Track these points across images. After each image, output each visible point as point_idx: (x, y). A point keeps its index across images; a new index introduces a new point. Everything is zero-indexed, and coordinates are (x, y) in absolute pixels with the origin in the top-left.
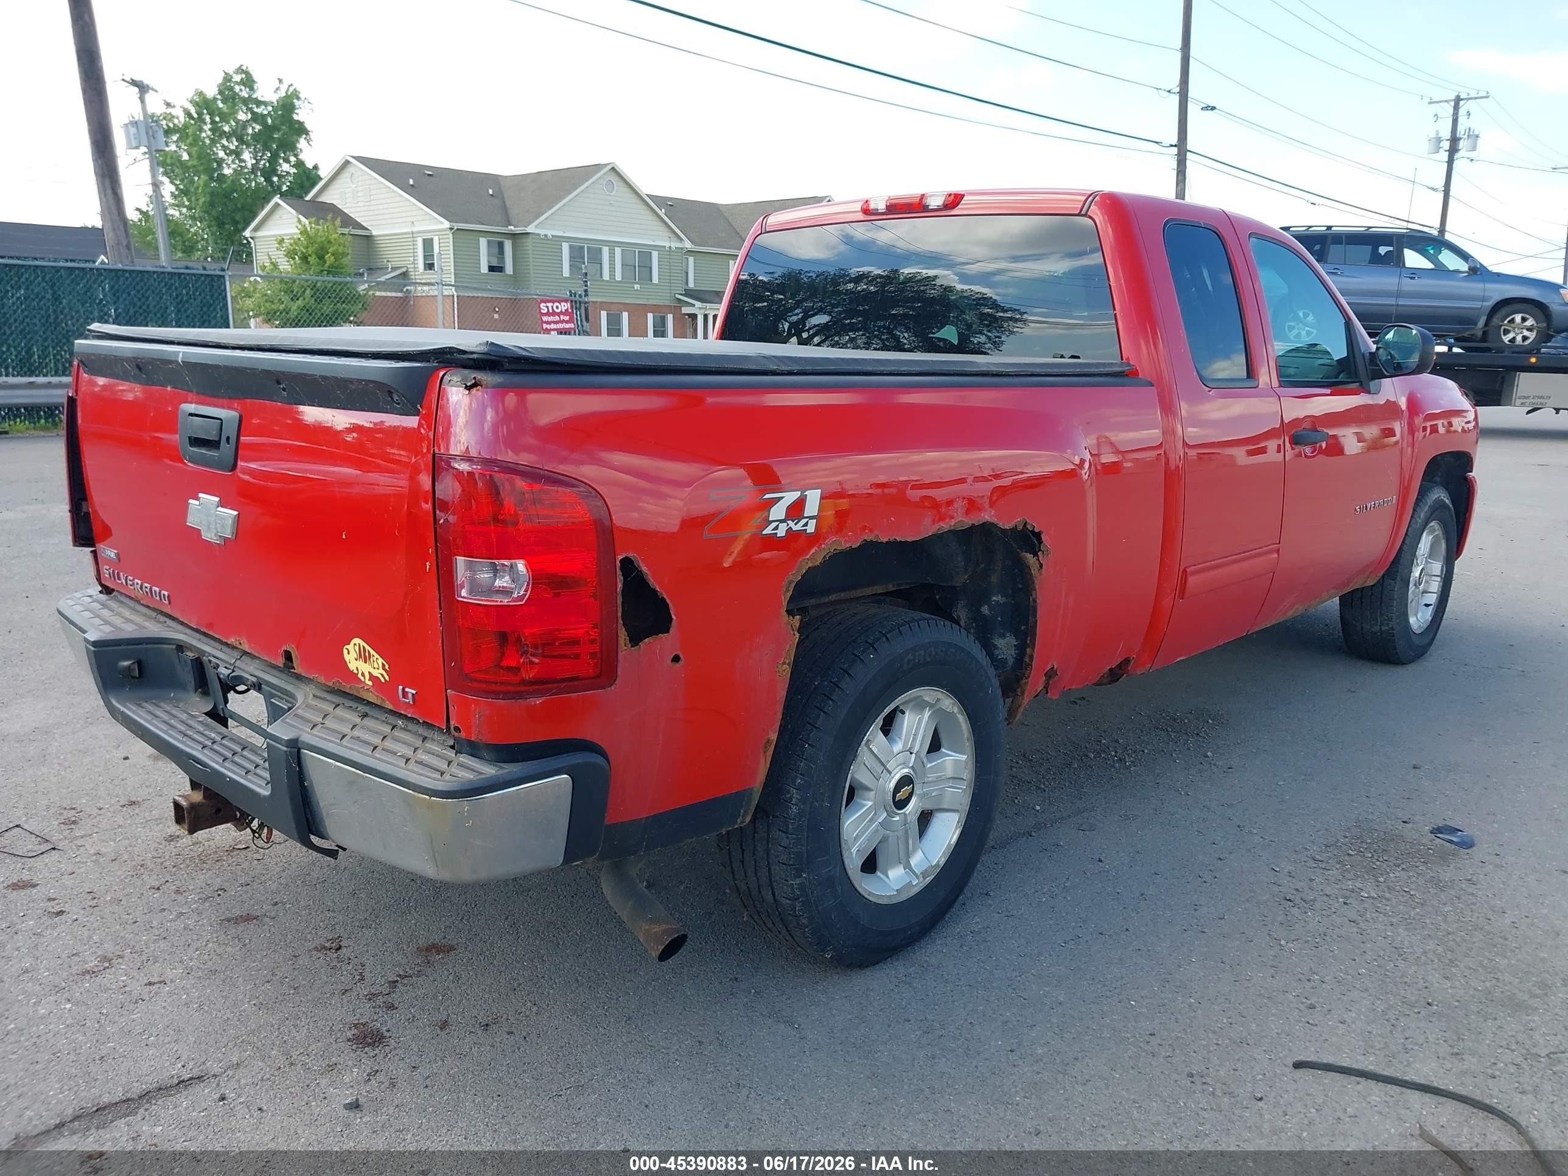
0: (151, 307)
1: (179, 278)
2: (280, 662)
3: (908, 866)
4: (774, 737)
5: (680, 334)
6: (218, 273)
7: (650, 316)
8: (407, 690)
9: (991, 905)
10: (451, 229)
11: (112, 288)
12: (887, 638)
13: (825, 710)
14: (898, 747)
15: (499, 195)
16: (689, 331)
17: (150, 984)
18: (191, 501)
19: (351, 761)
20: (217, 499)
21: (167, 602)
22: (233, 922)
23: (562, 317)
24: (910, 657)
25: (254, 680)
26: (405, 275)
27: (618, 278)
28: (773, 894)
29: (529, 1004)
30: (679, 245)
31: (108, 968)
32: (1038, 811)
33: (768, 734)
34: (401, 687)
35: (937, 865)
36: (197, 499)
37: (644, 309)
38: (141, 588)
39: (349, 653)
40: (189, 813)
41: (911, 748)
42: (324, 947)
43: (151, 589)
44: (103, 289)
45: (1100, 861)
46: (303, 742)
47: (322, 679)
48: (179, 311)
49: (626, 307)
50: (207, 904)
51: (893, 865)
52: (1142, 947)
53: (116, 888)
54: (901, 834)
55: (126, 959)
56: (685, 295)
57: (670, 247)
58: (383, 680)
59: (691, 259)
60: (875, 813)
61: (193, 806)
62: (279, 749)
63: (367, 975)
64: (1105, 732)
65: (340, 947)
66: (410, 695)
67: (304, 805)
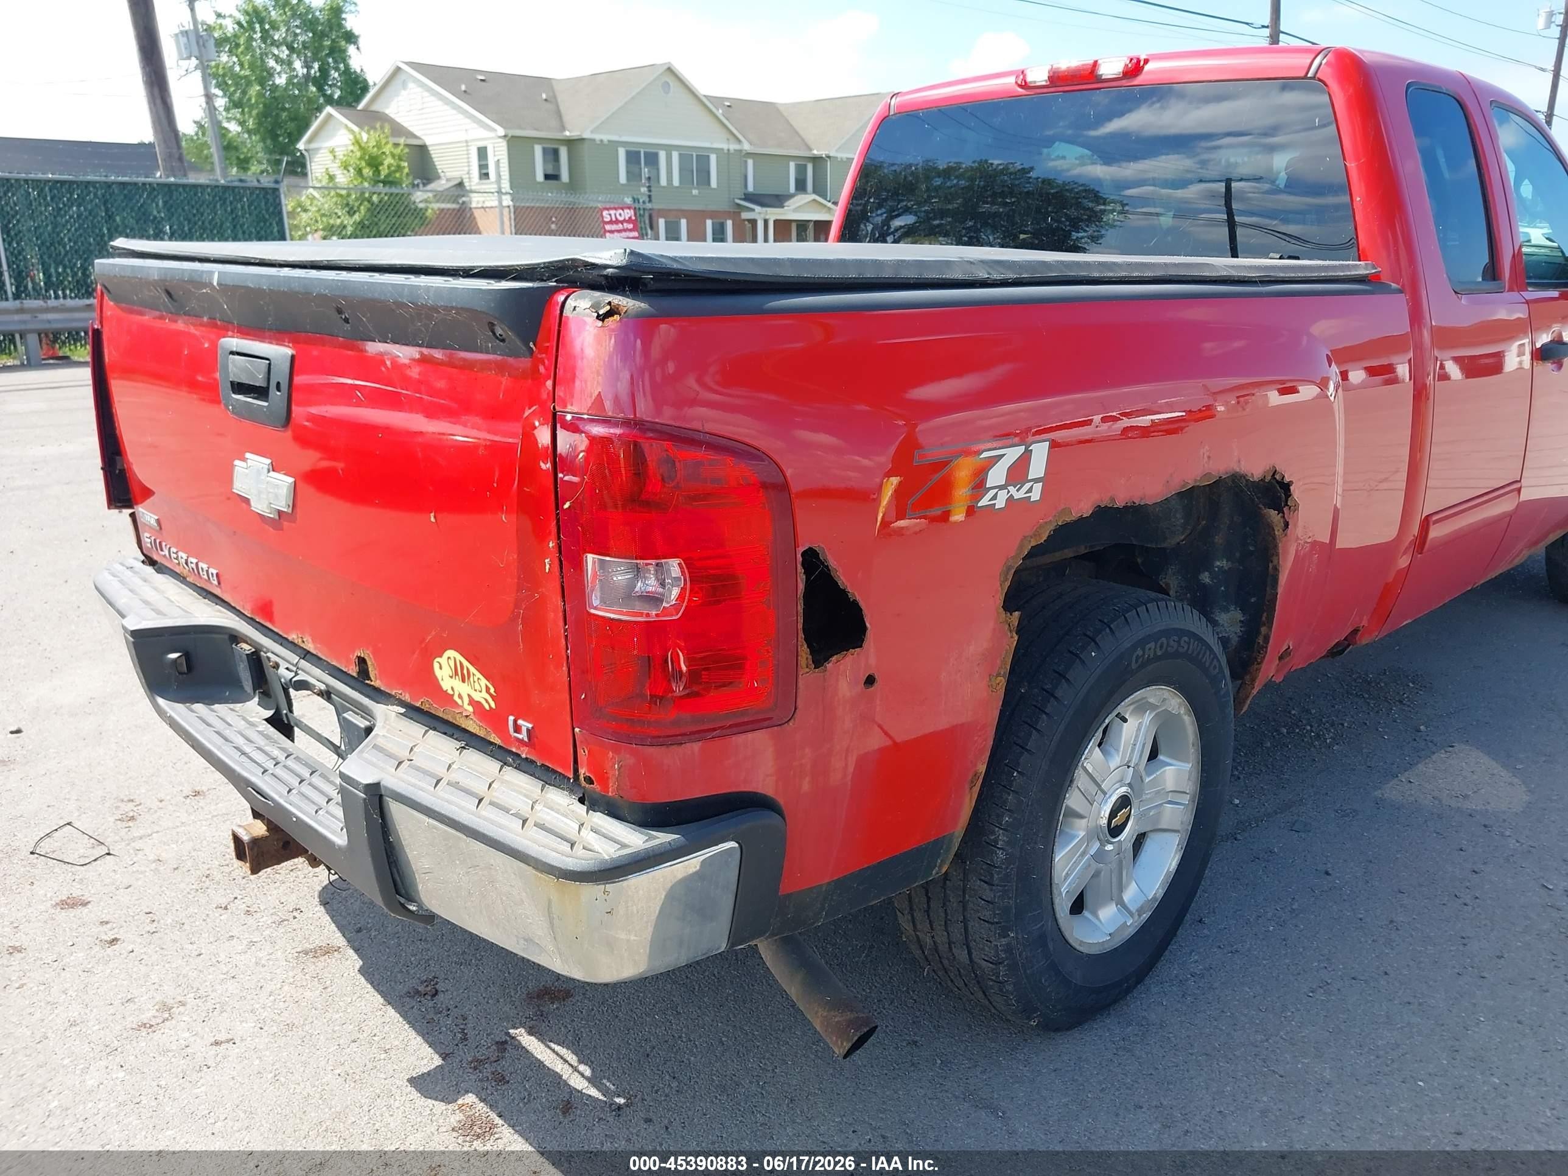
0: (207, 223)
1: (233, 192)
2: (353, 671)
3: (1121, 903)
4: (982, 768)
5: (739, 238)
6: (272, 185)
7: (709, 223)
8: (520, 722)
9: (1207, 936)
10: (505, 136)
11: (165, 203)
12: (1111, 629)
13: (1038, 727)
14: (1115, 761)
15: (552, 100)
16: (749, 235)
17: (217, 1043)
18: (237, 462)
19: (449, 818)
20: (268, 461)
21: (216, 582)
22: (311, 954)
23: (625, 224)
24: (1139, 652)
25: (323, 687)
26: (461, 184)
27: (676, 182)
28: (970, 953)
29: (667, 1077)
30: (737, 147)
31: (167, 1019)
32: (1237, 805)
33: (975, 765)
34: (511, 718)
35: (1154, 899)
36: (244, 460)
37: (704, 215)
38: (187, 563)
39: (441, 668)
40: (251, 849)
41: (1129, 761)
42: (418, 992)
43: (197, 564)
44: (157, 205)
45: (1327, 873)
46: (386, 788)
47: (407, 698)
48: (235, 227)
49: (684, 213)
50: (281, 930)
51: (1103, 904)
52: (1412, 1000)
53: (178, 907)
54: (1114, 866)
55: (188, 1006)
56: (745, 199)
57: (728, 150)
58: (487, 707)
59: (750, 162)
60: (1088, 845)
61: (255, 841)
62: (356, 795)
63: (471, 1034)
64: (1291, 699)
65: (436, 993)
66: (524, 730)
67: (389, 864)
